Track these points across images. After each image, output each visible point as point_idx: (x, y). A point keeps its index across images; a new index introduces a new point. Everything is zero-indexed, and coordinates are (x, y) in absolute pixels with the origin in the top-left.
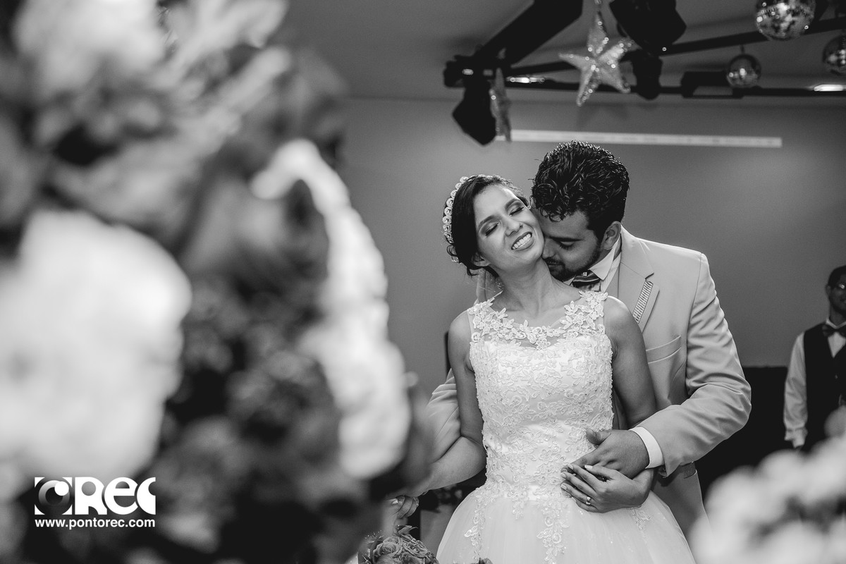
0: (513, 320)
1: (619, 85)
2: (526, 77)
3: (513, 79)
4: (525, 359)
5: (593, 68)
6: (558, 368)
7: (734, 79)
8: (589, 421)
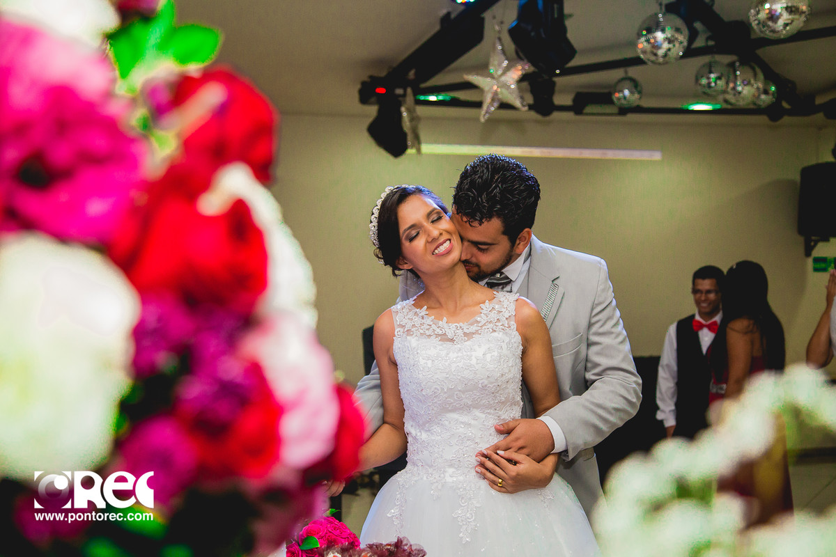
0: (433, 317)
1: (518, 103)
2: (433, 95)
3: (422, 98)
4: (443, 353)
5: (495, 88)
6: (474, 361)
7: (619, 99)
8: (501, 410)
